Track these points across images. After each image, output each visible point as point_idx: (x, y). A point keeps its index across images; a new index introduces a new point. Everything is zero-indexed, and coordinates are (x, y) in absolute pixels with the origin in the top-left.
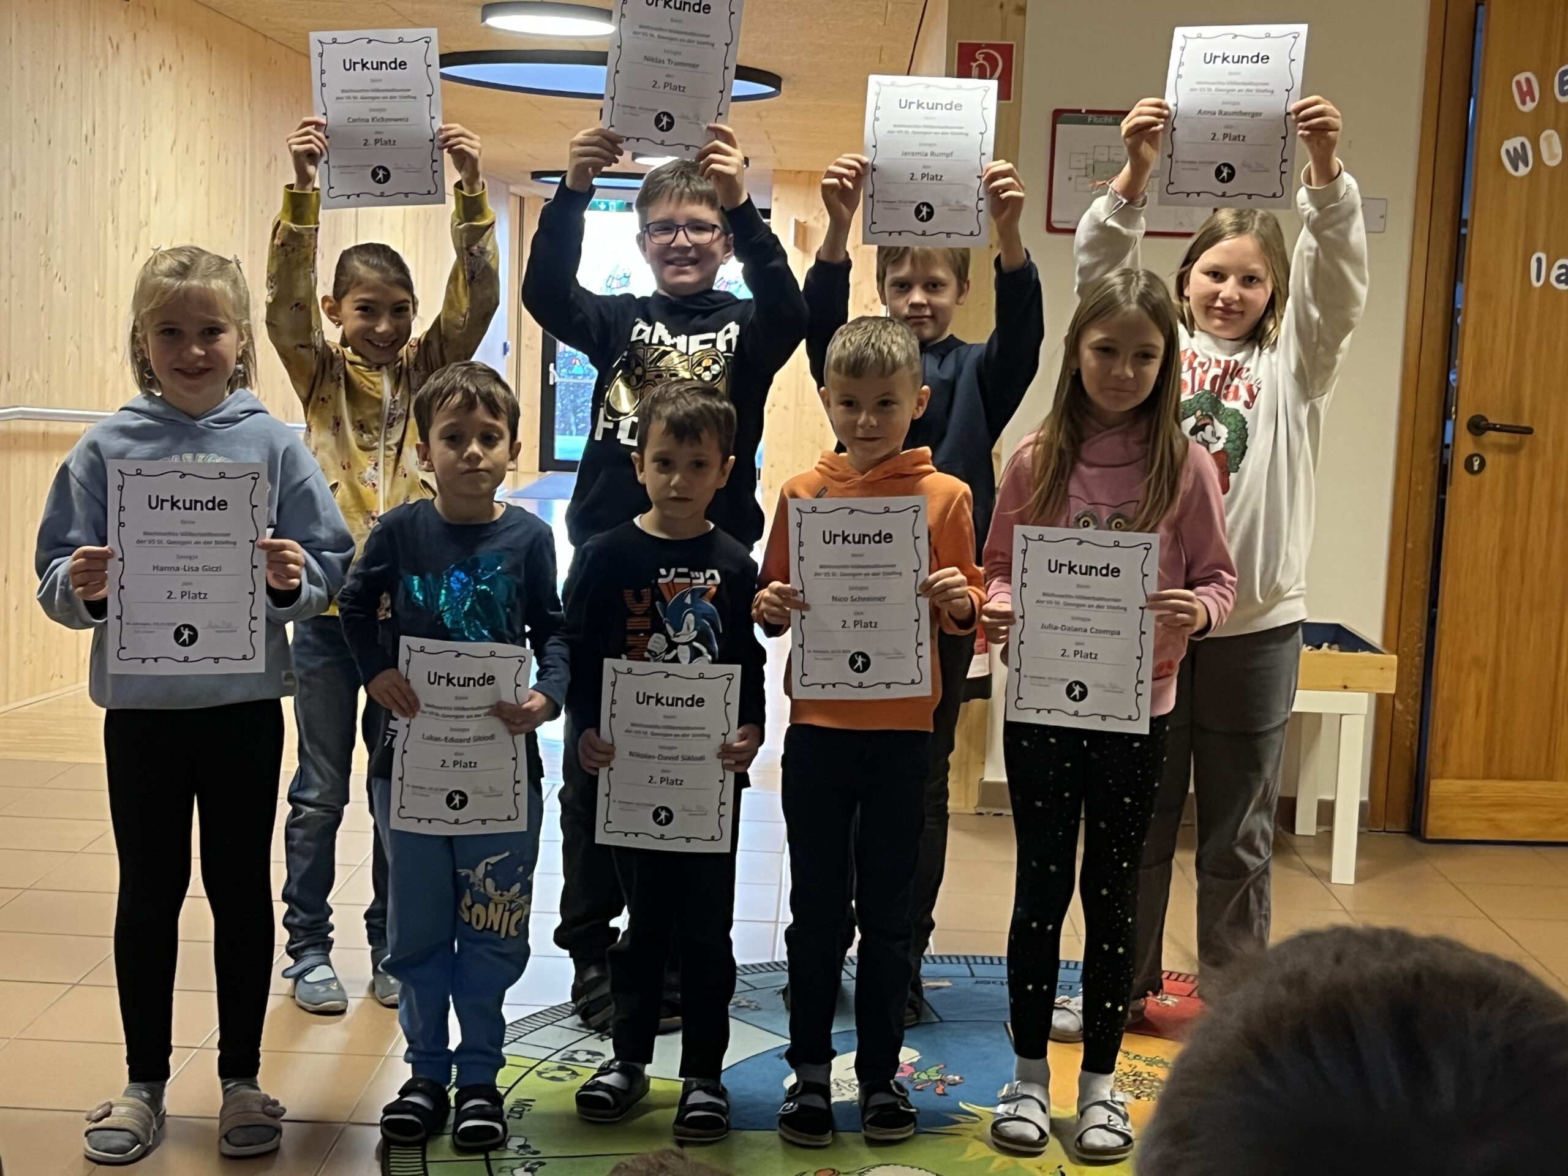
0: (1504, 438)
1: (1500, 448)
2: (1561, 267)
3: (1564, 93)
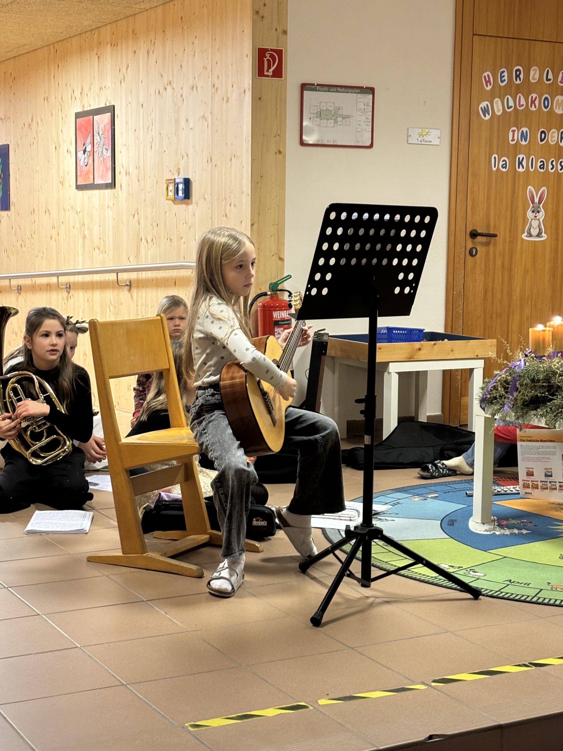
0: (484, 239)
1: (483, 244)
2: (503, 161)
3: (502, 81)
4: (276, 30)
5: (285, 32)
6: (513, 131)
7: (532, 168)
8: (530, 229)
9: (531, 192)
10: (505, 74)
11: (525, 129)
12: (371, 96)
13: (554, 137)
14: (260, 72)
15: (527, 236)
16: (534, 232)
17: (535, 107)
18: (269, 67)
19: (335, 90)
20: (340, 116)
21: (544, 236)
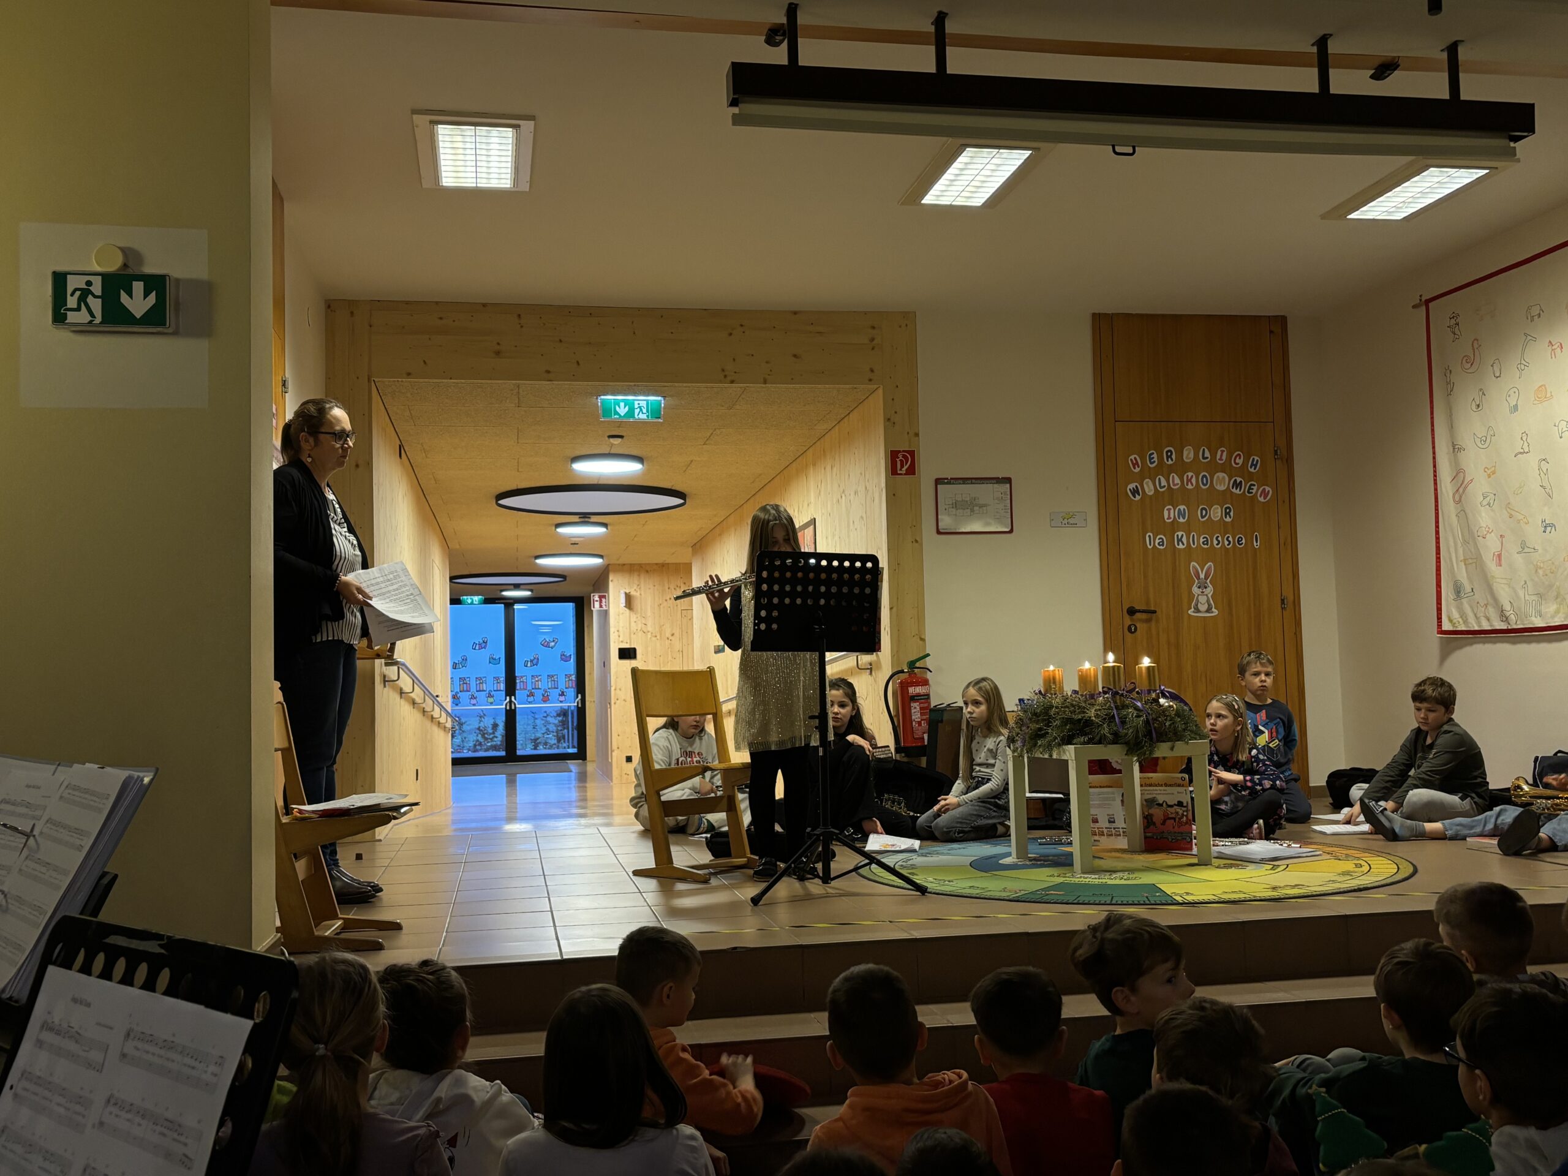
0: (1144, 616)
1: (1141, 620)
2: (1159, 539)
3: (1151, 463)
4: (908, 433)
5: (917, 435)
6: (1169, 510)
7: (1194, 544)
8: (1197, 605)
9: (1194, 567)
10: (1155, 455)
11: (1182, 507)
12: (1008, 485)
13: (1217, 513)
14: (893, 470)
15: (1194, 612)
16: (1203, 607)
17: (1192, 485)
18: (902, 466)
19: (970, 482)
20: (976, 506)
21: (1215, 612)
